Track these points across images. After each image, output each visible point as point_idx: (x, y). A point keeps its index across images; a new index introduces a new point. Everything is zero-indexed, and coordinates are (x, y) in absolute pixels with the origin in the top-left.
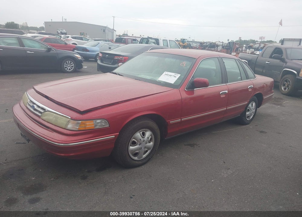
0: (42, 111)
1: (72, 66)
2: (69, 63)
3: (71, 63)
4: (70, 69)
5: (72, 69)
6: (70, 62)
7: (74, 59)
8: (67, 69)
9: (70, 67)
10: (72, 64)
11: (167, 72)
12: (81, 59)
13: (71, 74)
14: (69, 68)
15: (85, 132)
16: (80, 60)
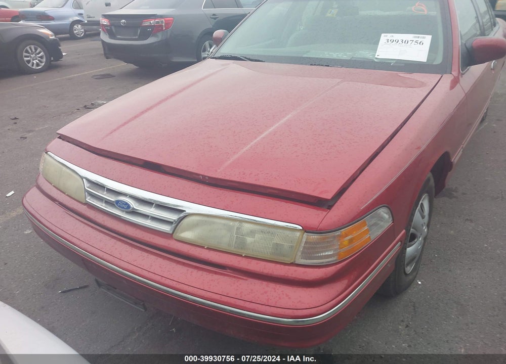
0: (173, 217)
1: (41, 57)
2: (32, 51)
3: (36, 50)
4: (38, 65)
5: (41, 62)
6: (33, 47)
7: (38, 40)
8: (33, 65)
9: (36, 59)
10: (39, 53)
11: (389, 35)
12: (53, 37)
13: (43, 74)
14: (35, 62)
15: (351, 260)
16: (53, 39)
